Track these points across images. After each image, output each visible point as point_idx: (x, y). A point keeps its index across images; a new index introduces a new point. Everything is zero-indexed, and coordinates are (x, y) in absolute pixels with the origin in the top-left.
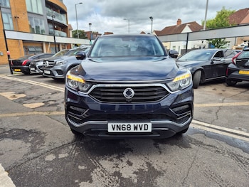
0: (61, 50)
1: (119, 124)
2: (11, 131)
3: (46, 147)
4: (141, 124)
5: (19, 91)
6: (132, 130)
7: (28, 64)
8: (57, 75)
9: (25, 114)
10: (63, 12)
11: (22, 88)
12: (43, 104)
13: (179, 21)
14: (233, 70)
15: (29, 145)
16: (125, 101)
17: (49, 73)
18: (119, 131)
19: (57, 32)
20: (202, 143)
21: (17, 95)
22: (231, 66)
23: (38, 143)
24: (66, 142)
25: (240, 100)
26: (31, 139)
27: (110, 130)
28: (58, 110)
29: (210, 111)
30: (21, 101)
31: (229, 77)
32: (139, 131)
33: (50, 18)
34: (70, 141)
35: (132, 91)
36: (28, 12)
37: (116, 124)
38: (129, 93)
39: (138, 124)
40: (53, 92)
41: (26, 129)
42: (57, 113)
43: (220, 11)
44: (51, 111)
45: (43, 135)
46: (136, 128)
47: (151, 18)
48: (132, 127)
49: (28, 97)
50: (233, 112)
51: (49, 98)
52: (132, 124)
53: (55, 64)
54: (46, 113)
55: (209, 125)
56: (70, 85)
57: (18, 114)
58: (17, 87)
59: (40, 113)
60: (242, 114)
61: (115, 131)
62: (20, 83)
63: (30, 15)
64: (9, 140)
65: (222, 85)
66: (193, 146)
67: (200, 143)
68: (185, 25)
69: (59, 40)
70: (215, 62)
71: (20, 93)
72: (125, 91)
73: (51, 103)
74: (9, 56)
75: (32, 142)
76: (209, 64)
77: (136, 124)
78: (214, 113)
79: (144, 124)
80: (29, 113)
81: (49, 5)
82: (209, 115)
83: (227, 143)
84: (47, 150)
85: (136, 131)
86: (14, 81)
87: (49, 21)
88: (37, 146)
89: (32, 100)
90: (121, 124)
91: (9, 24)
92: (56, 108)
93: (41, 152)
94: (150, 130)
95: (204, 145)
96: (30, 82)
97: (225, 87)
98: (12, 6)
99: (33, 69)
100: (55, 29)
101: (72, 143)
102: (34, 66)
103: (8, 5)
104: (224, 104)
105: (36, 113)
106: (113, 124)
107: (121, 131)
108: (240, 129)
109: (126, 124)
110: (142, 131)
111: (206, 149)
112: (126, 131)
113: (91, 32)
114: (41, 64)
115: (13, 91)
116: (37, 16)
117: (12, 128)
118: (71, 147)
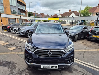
0: (23, 23)
1: (45, 65)
2: (3, 62)
3: (16, 71)
4: (54, 66)
5: (6, 41)
6: (51, 68)
7: (10, 28)
8: (21, 34)
9: (8, 53)
10: (24, 5)
11: (7, 39)
12: (16, 48)
13: (70, 10)
14: (90, 35)
15: (10, 69)
16: (48, 56)
17: (18, 33)
18: (45, 68)
19: (22, 13)
20: (77, 70)
21: (5, 43)
22: (89, 33)
23: (13, 69)
24: (25, 69)
25: (92, 48)
26: (11, 66)
27: (42, 67)
28: (22, 51)
29: (81, 54)
30: (7, 46)
31: (89, 37)
32: (53, 68)
33: (19, 8)
34: (26, 68)
35: (51, 53)
36: (10, 5)
37: (44, 65)
38: (50, 53)
39: (53, 66)
40: (20, 41)
41: (9, 61)
42: (21, 53)
43: (86, 7)
44: (19, 52)
45: (15, 65)
46: (52, 67)
47: (59, 10)
48: (50, 67)
49: (10, 44)
50: (89, 55)
51: (18, 45)
52: (51, 66)
53: (21, 30)
54: (17, 53)
55: (80, 61)
56: (27, 47)
57: (6, 53)
58: (5, 39)
59: (15, 53)
60: (93, 56)
61: (44, 68)
62: (6, 37)
63: (11, 6)
64: (2, 66)
65: (86, 40)
66: (74, 72)
67: (76, 70)
68: (72, 12)
69: (22, 18)
70: (83, 31)
71: (6, 42)
72: (48, 53)
73: (19, 47)
74: (2, 24)
75: (11, 68)
76: (81, 32)
77: (52, 66)
78: (82, 55)
79: (55, 66)
80: (10, 53)
81: (19, 2)
82: (80, 56)
83: (87, 71)
84: (17, 72)
85: (52, 68)
86: (4, 35)
87: (19, 9)
88: (13, 70)
89: (11, 46)
90: (46, 65)
91: (2, 10)
92: (21, 50)
93: (15, 73)
94: (57, 68)
95: (78, 71)
96: (10, 36)
97: (87, 41)
98: (4, 3)
99: (12, 30)
100: (21, 12)
101: (27, 69)
102: (12, 29)
103: (2, 2)
104: (86, 50)
105: (13, 53)
106: (43, 65)
107: (46, 68)
108: (92, 63)
109: (48, 65)
110: (55, 68)
111: (79, 73)
112: (48, 68)
113: (35, 13)
114: (15, 28)
115: (3, 40)
116: (14, 7)
117: (3, 60)
118: (26, 71)
